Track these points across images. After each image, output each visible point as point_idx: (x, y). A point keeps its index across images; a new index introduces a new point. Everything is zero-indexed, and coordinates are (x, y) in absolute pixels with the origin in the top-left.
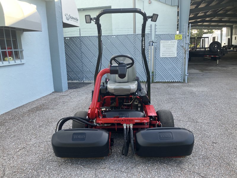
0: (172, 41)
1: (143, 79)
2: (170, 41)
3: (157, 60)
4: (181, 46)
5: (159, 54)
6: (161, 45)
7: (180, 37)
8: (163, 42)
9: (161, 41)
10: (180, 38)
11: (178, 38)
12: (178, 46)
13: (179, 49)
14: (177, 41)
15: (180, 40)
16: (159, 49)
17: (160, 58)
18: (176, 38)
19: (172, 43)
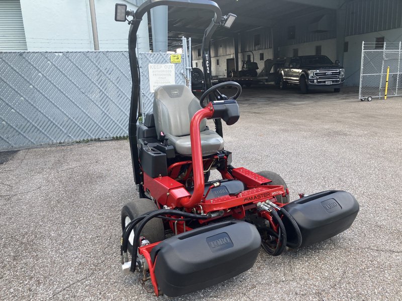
0: (167, 64)
1: (124, 133)
2: (163, 65)
3: (145, 97)
4: (181, 73)
5: (148, 87)
6: (150, 71)
7: (178, 58)
8: (153, 67)
9: (150, 65)
10: (178, 60)
11: (176, 60)
12: (176, 73)
13: (177, 78)
14: (173, 65)
15: (178, 64)
16: (148, 79)
17: (150, 94)
18: (172, 60)
19: (167, 69)
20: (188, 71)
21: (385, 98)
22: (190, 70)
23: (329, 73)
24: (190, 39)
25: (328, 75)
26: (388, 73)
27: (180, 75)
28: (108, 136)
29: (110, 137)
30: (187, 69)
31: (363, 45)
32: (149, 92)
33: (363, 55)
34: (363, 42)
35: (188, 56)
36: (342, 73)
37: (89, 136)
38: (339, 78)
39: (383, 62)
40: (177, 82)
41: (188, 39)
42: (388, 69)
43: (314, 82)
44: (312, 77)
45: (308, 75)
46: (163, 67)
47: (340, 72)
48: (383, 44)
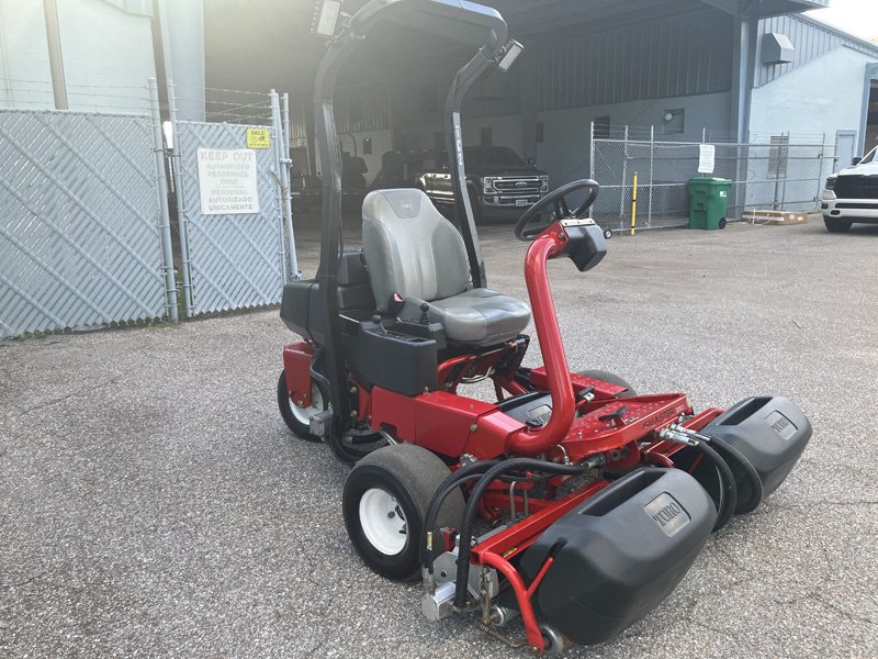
0: (239, 151)
1: (139, 311)
2: (230, 153)
3: (190, 225)
4: (269, 172)
5: (196, 201)
6: (202, 164)
7: (263, 138)
8: (207, 155)
9: (201, 150)
10: (263, 142)
11: (258, 142)
12: (259, 172)
13: (262, 183)
14: (253, 152)
15: (263, 151)
16: (197, 182)
17: (202, 219)
18: (249, 142)
19: (241, 162)
20: (284, 166)
21: (633, 232)
22: (287, 164)
23: (522, 181)
24: (286, 96)
25: (519, 186)
26: (635, 186)
27: (267, 176)
28: (100, 321)
29: (104, 324)
30: (281, 163)
31: (592, 130)
32: (198, 214)
33: (592, 149)
34: (592, 124)
35: (283, 134)
36: (545, 184)
37: (52, 321)
38: (539, 193)
39: (625, 162)
40: (263, 191)
41: (281, 95)
42: (636, 178)
43: (493, 200)
44: (489, 190)
45: (481, 186)
46: (230, 156)
47: (540, 182)
48: (624, 129)
